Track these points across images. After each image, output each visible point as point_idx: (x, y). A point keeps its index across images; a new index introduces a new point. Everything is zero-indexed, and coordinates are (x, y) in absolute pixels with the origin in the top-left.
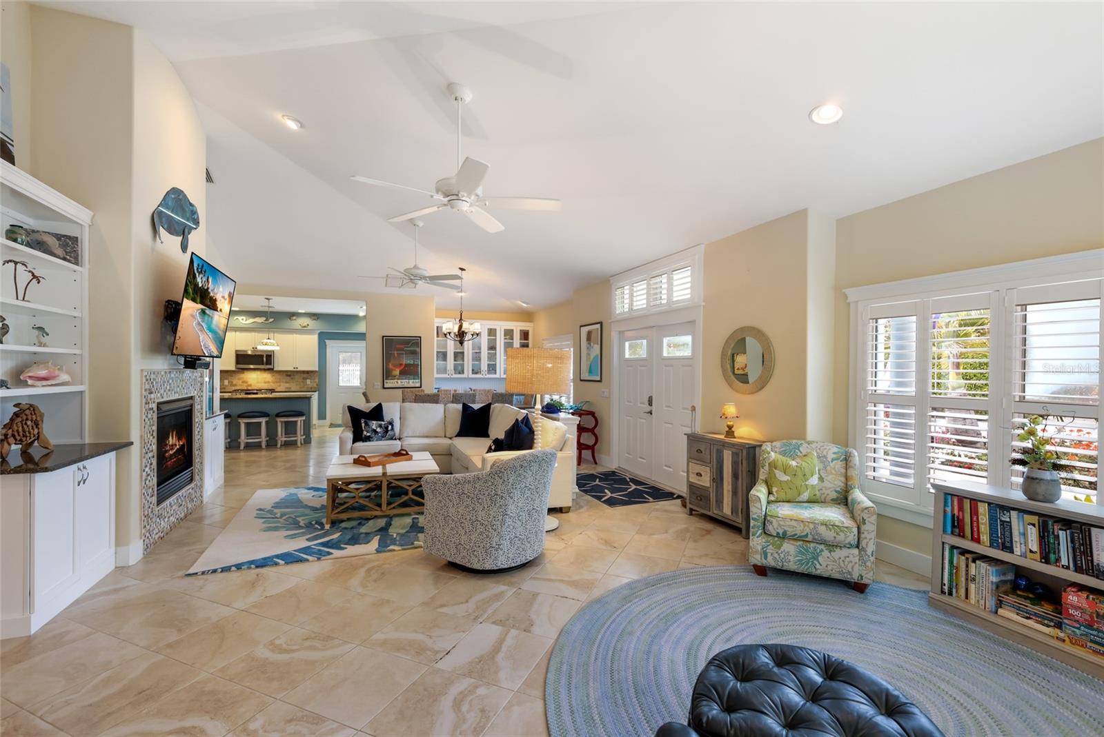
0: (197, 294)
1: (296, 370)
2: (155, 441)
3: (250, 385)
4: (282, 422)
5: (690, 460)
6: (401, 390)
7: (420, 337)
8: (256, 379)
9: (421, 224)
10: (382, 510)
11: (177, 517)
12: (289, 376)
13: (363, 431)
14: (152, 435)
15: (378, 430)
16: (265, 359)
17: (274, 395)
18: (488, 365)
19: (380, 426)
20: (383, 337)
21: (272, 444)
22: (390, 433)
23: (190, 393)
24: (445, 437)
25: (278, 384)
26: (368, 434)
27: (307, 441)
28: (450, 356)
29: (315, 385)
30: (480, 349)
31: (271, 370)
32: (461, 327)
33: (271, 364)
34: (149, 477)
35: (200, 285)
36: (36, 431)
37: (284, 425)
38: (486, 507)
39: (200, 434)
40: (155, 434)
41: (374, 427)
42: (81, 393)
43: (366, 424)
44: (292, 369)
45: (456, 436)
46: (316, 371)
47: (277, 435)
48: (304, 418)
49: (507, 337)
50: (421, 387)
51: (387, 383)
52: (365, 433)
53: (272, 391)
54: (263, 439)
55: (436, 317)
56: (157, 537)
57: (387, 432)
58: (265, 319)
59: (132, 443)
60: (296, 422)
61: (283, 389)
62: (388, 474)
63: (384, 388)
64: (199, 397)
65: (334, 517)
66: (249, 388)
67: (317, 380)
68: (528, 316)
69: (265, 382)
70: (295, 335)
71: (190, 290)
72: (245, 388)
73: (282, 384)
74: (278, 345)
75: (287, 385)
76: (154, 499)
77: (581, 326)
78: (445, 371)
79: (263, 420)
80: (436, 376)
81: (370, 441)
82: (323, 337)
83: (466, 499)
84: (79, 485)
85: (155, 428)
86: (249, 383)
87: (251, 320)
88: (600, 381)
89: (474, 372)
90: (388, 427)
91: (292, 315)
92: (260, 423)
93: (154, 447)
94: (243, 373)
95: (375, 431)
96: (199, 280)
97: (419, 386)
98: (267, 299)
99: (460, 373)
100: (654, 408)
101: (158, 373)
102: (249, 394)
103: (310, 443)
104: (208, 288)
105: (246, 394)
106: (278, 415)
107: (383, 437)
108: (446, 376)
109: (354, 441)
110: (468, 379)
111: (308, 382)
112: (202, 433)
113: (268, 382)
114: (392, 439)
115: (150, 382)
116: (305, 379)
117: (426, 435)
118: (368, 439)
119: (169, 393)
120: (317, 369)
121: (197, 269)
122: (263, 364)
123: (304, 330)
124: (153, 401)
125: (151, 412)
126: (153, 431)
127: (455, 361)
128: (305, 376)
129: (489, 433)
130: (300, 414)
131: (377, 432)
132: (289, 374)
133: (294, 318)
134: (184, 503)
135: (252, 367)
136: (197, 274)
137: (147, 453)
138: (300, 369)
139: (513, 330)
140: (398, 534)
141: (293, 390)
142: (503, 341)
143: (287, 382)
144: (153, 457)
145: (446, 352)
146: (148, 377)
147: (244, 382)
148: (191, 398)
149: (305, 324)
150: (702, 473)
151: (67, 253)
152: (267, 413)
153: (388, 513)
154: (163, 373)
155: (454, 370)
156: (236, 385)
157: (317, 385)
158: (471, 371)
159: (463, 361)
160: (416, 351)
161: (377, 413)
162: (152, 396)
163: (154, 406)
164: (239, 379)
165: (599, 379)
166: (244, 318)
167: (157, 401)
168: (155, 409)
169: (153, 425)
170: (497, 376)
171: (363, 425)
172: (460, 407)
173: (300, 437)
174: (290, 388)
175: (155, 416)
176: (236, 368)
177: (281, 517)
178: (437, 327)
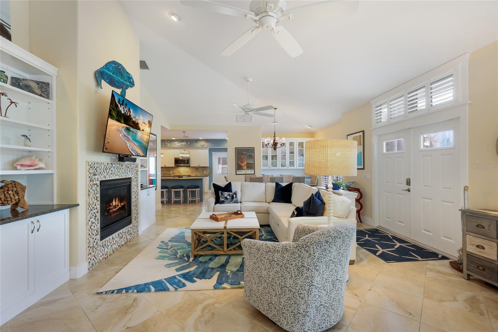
0: (121, 118)
1: (199, 166)
2: (99, 203)
3: (181, 174)
4: (189, 191)
5: (467, 233)
6: (244, 175)
7: (254, 148)
8: (183, 171)
9: (251, 80)
10: (224, 251)
11: (119, 244)
12: (197, 169)
13: (220, 198)
14: (97, 199)
15: (228, 197)
16: (186, 161)
17: (190, 178)
18: (290, 162)
19: (229, 195)
20: (236, 148)
21: (185, 202)
22: (234, 199)
23: (129, 176)
24: (266, 202)
25: (192, 173)
26: (223, 200)
27: (201, 200)
28: (270, 158)
29: (208, 174)
30: (285, 153)
31: (189, 166)
32: (274, 140)
33: (189, 164)
34: (94, 224)
35: (123, 112)
36: (17, 197)
37: (191, 192)
38: (293, 276)
39: (137, 197)
40: (99, 199)
41: (226, 196)
42: (52, 174)
43: (222, 194)
44: (198, 166)
45: (272, 202)
46: (208, 167)
47: (187, 198)
48: (199, 189)
49: (300, 147)
50: (254, 174)
51: (238, 172)
52: (221, 199)
53: (189, 176)
54: (182, 199)
55: (262, 137)
56: (101, 258)
57: (233, 198)
58: (186, 143)
59: (78, 205)
60: (196, 191)
61: (194, 175)
62: (227, 228)
63: (236, 174)
64: (135, 178)
65: (196, 253)
66: (181, 175)
67: (208, 171)
68: (311, 134)
69: (187, 172)
70: (198, 150)
71: (114, 114)
72: (179, 175)
73: (194, 173)
74: (188, 154)
75: (196, 173)
76: (98, 237)
77: (348, 135)
78: (267, 165)
79: (181, 190)
80: (262, 168)
81: (223, 203)
82: (211, 151)
83: (276, 266)
84: (32, 232)
85: (99, 195)
86: (181, 173)
87: (180, 144)
88: (363, 169)
89: (282, 166)
90: (233, 196)
91: (197, 141)
92: (180, 191)
93: (99, 207)
94: (178, 168)
95: (226, 198)
96: (121, 108)
97: (254, 173)
98: (183, 132)
99: (275, 166)
100: (411, 187)
101: (101, 164)
102: (180, 177)
103: (203, 201)
104: (130, 116)
105: (179, 177)
106: (188, 188)
107: (231, 201)
108: (268, 168)
109: (216, 204)
110: (279, 170)
111: (205, 172)
112: (138, 197)
113: (188, 172)
114: (236, 202)
115: (93, 168)
116: (203, 170)
117: (256, 200)
118: (223, 202)
119: (111, 175)
120: (208, 166)
121: (119, 102)
122: (185, 164)
123: (202, 147)
124: (97, 179)
125: (96, 186)
126: (97, 197)
127: (272, 160)
128: (203, 169)
129: (292, 201)
130: (197, 187)
131: (227, 199)
132: (197, 168)
133: (198, 142)
134: (124, 236)
135: (182, 165)
136: (119, 105)
137: (92, 210)
138: (201, 166)
139: (303, 142)
140: (231, 272)
141: (198, 176)
142: (298, 149)
143: (196, 172)
144: (98, 212)
145: (267, 155)
146: (92, 165)
147: (178, 172)
148: (130, 178)
149: (203, 145)
150: (485, 246)
151: (42, 92)
152: (183, 187)
153: (228, 253)
154: (106, 164)
155: (272, 164)
156: (175, 174)
157: (209, 173)
158: (280, 166)
159: (277, 160)
160: (252, 155)
161: (228, 188)
162: (96, 177)
163: (98, 183)
164: (176, 171)
165: (363, 168)
166: (178, 143)
167: (100, 180)
168: (99, 184)
169: (97, 194)
170: (295, 168)
171: (220, 194)
172: (274, 184)
173: (197, 199)
174: (197, 175)
175: (99, 189)
176: (175, 166)
177: (171, 248)
178: (263, 142)
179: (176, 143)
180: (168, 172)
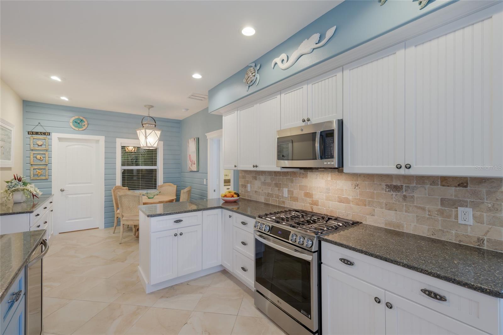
1: (403, 172)
31: (340, 168)
116: (455, 204)
122: (315, 158)
138: (418, 170)
166: (283, 56)
179: (278, 60)
180: (276, 191)
